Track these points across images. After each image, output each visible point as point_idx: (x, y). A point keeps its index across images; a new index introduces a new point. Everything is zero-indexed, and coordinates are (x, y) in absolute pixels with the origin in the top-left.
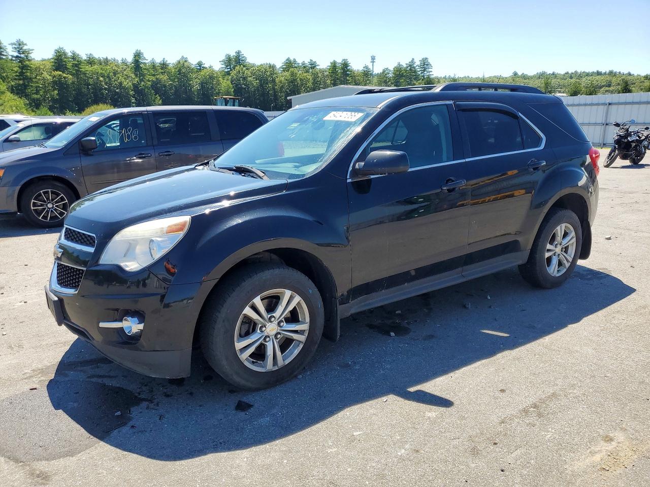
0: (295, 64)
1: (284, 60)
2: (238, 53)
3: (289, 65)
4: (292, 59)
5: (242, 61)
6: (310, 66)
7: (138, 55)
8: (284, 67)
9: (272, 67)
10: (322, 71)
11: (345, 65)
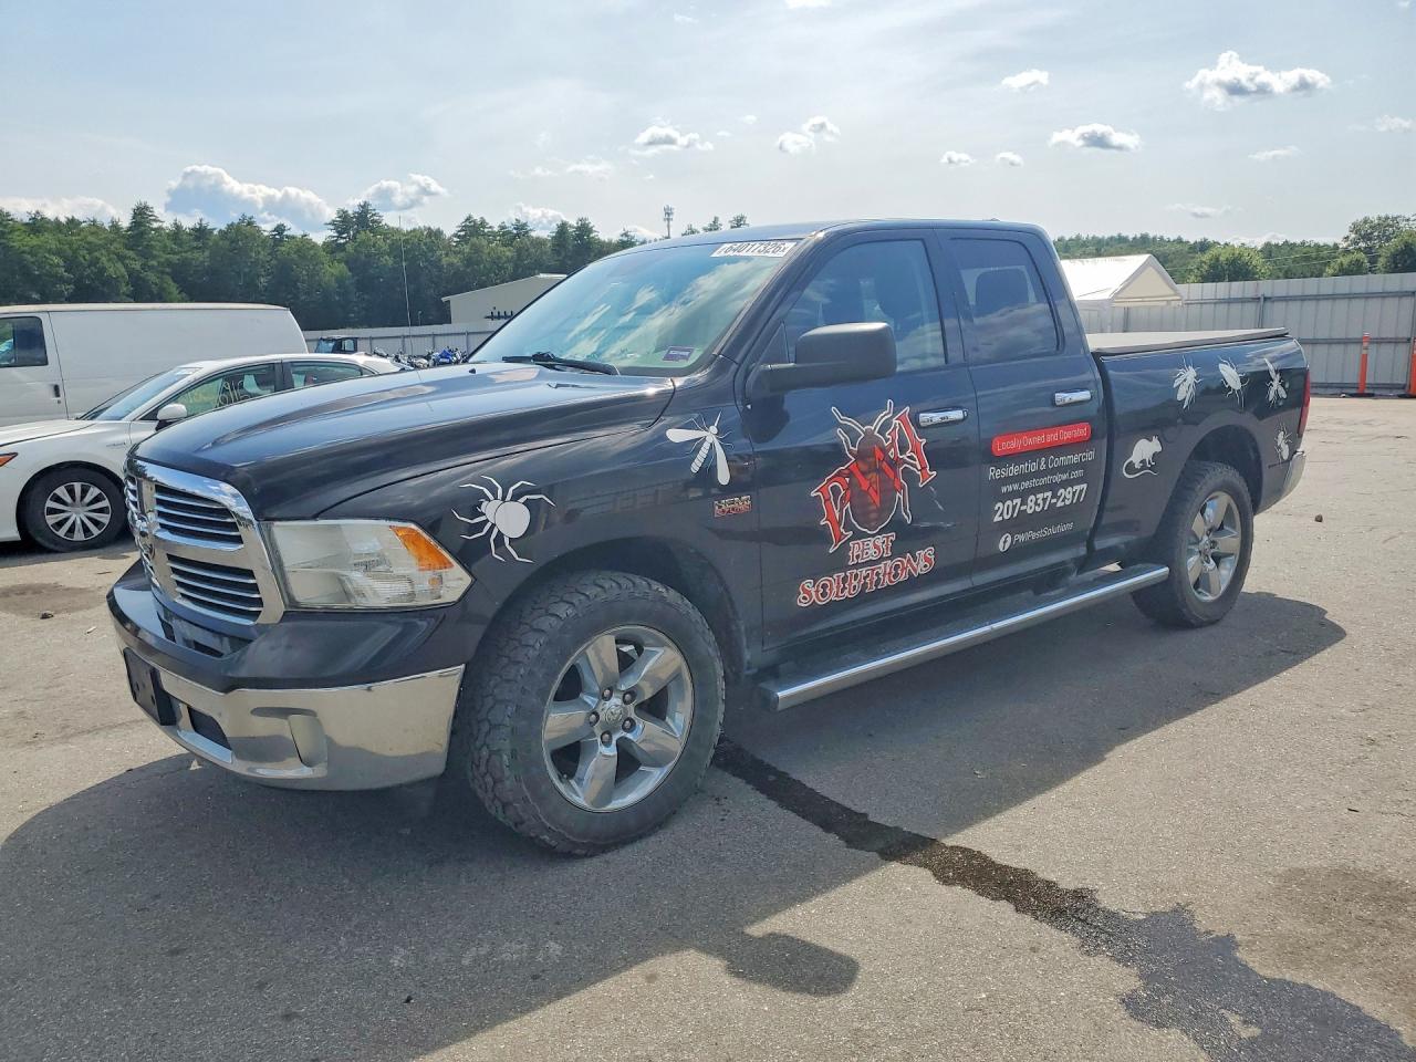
0: (484, 227)
1: (461, 219)
2: (365, 206)
3: (473, 229)
4: (477, 217)
5: (374, 222)
6: (515, 232)
7: (141, 214)
8: (462, 233)
9: (436, 234)
10: (539, 242)
11: (584, 229)
